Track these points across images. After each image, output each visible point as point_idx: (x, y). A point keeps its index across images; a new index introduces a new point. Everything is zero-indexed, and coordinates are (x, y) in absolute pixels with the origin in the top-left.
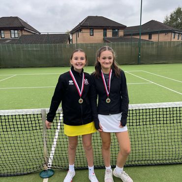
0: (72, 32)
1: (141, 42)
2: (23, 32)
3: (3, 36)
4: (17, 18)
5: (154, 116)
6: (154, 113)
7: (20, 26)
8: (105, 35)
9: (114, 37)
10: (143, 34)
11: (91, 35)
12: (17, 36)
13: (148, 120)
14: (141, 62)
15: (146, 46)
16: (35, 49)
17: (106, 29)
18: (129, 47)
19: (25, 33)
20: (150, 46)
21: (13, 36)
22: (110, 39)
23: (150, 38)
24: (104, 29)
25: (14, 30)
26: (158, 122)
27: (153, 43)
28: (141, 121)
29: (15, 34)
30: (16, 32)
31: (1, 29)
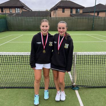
0: (51, 10)
1: (95, 17)
2: (23, 9)
3: (11, 12)
7: (21, 6)
8: (71, 12)
9: (77, 14)
11: (63, 12)
12: (19, 12)
14: (94, 29)
15: (97, 20)
16: (31, 20)
17: (72, 9)
18: (87, 20)
20: (100, 19)
21: (17, 12)
22: (74, 15)
23: (98, 14)
24: (71, 9)
25: (18, 8)
31: (10, 8)
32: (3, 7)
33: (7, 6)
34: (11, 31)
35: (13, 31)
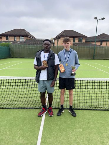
0: (55, 39)
1: (96, 46)
2: (27, 38)
3: (15, 40)
4: (24, 29)
5: (100, 85)
6: (100, 83)
7: (25, 34)
8: (74, 41)
9: (79, 43)
10: (97, 41)
12: (23, 40)
13: (97, 86)
14: (95, 58)
15: (98, 49)
16: (33, 48)
17: (75, 38)
18: (88, 49)
19: (28, 38)
20: (101, 49)
21: (21, 40)
22: (77, 44)
23: (101, 44)
25: (22, 37)
26: (102, 88)
27: (103, 47)
28: (93, 86)
29: (22, 39)
30: (23, 37)
31: (14, 36)
32: (8, 35)
33: (11, 34)
34: (13, 58)
35: (15, 58)
